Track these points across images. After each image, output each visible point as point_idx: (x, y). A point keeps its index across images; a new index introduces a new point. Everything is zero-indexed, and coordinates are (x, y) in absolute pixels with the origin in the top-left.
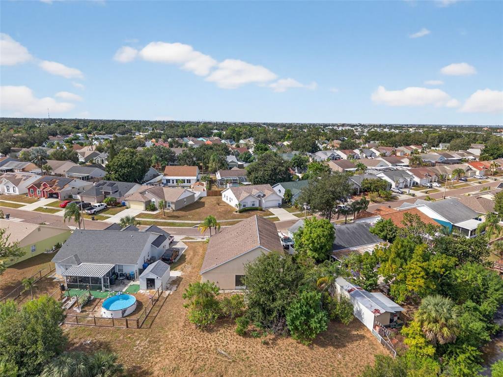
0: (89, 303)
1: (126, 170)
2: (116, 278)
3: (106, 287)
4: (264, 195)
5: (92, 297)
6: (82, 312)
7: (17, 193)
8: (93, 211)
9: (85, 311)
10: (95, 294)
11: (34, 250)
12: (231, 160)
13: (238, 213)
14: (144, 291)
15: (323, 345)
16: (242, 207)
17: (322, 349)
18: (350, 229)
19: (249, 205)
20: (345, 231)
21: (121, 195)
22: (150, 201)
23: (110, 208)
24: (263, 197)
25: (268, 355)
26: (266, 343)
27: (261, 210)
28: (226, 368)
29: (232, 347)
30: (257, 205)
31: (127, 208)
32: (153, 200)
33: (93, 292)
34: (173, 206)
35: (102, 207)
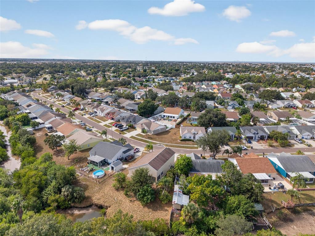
0: (92, 170)
1: (143, 110)
2: (104, 163)
3: (99, 166)
4: (197, 133)
5: (94, 169)
6: (88, 173)
7: (102, 116)
8: (121, 130)
9: (89, 173)
10: (95, 168)
11: (89, 146)
12: (210, 104)
13: (180, 141)
14: (110, 170)
15: (149, 208)
16: (183, 138)
17: (147, 209)
18: (210, 163)
19: (188, 137)
20: (207, 164)
21: (135, 123)
22: (144, 128)
23: (130, 129)
24: (196, 134)
25: (128, 205)
26: (131, 201)
27: (193, 141)
28: (113, 204)
29: (120, 198)
30: (192, 138)
31: (136, 130)
32: (145, 128)
33: (94, 166)
34: (152, 132)
35: (126, 128)
